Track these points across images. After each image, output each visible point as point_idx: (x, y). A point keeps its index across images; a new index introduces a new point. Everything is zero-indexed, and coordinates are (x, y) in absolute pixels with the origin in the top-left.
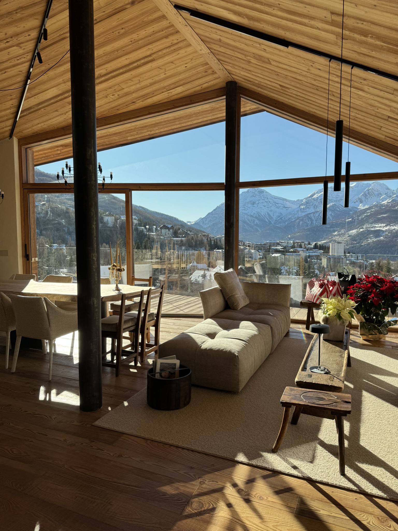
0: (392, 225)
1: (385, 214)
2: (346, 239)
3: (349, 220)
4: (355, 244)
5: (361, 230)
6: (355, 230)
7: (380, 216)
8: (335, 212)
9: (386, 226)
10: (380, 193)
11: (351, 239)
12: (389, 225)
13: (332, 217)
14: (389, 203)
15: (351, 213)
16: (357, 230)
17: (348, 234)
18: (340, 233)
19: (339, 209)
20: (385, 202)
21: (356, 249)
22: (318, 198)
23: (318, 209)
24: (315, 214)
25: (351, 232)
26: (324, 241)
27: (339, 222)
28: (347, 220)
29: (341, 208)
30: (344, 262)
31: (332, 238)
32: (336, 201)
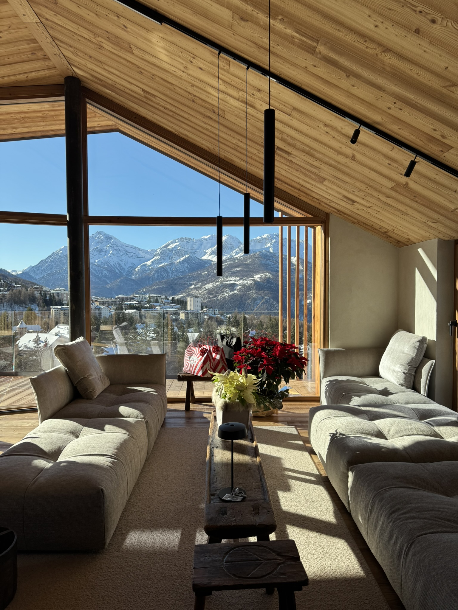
0: (244, 279)
1: (238, 267)
2: (202, 293)
3: (205, 273)
4: (211, 298)
5: (217, 284)
6: (211, 284)
7: (234, 270)
8: (191, 265)
9: (240, 280)
10: (233, 247)
11: (207, 293)
12: (242, 279)
13: (188, 269)
14: (242, 256)
15: (207, 265)
16: (212, 283)
17: (205, 287)
18: (197, 286)
19: (195, 261)
20: (238, 256)
21: (213, 303)
22: (173, 248)
23: (173, 261)
24: (171, 266)
25: (207, 285)
26: (181, 295)
27: (195, 275)
28: (203, 273)
29: (197, 260)
30: (202, 317)
31: (189, 291)
32: (191, 253)
